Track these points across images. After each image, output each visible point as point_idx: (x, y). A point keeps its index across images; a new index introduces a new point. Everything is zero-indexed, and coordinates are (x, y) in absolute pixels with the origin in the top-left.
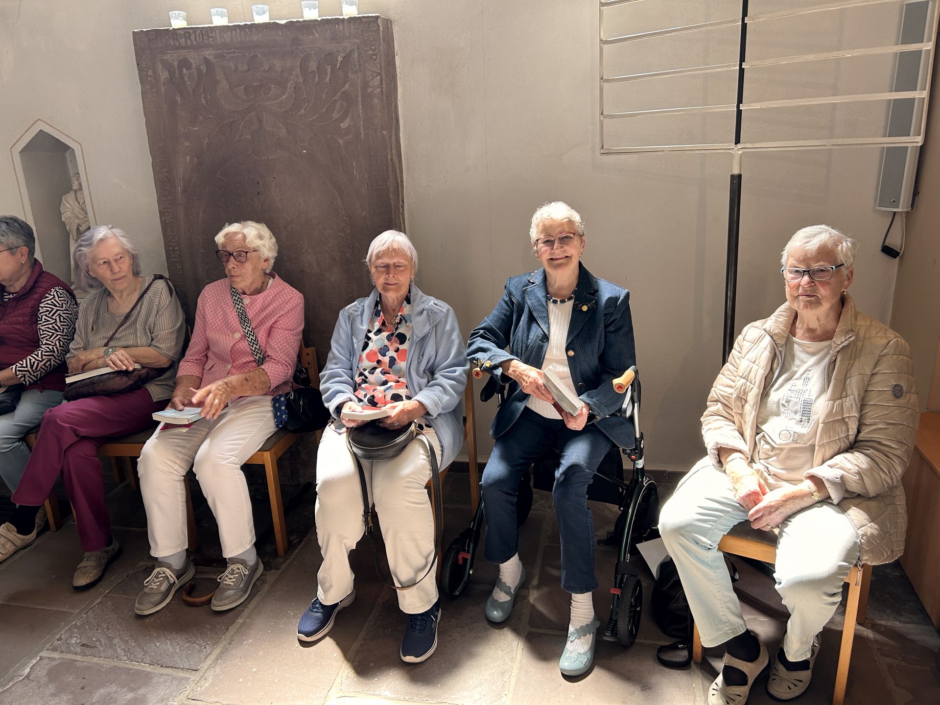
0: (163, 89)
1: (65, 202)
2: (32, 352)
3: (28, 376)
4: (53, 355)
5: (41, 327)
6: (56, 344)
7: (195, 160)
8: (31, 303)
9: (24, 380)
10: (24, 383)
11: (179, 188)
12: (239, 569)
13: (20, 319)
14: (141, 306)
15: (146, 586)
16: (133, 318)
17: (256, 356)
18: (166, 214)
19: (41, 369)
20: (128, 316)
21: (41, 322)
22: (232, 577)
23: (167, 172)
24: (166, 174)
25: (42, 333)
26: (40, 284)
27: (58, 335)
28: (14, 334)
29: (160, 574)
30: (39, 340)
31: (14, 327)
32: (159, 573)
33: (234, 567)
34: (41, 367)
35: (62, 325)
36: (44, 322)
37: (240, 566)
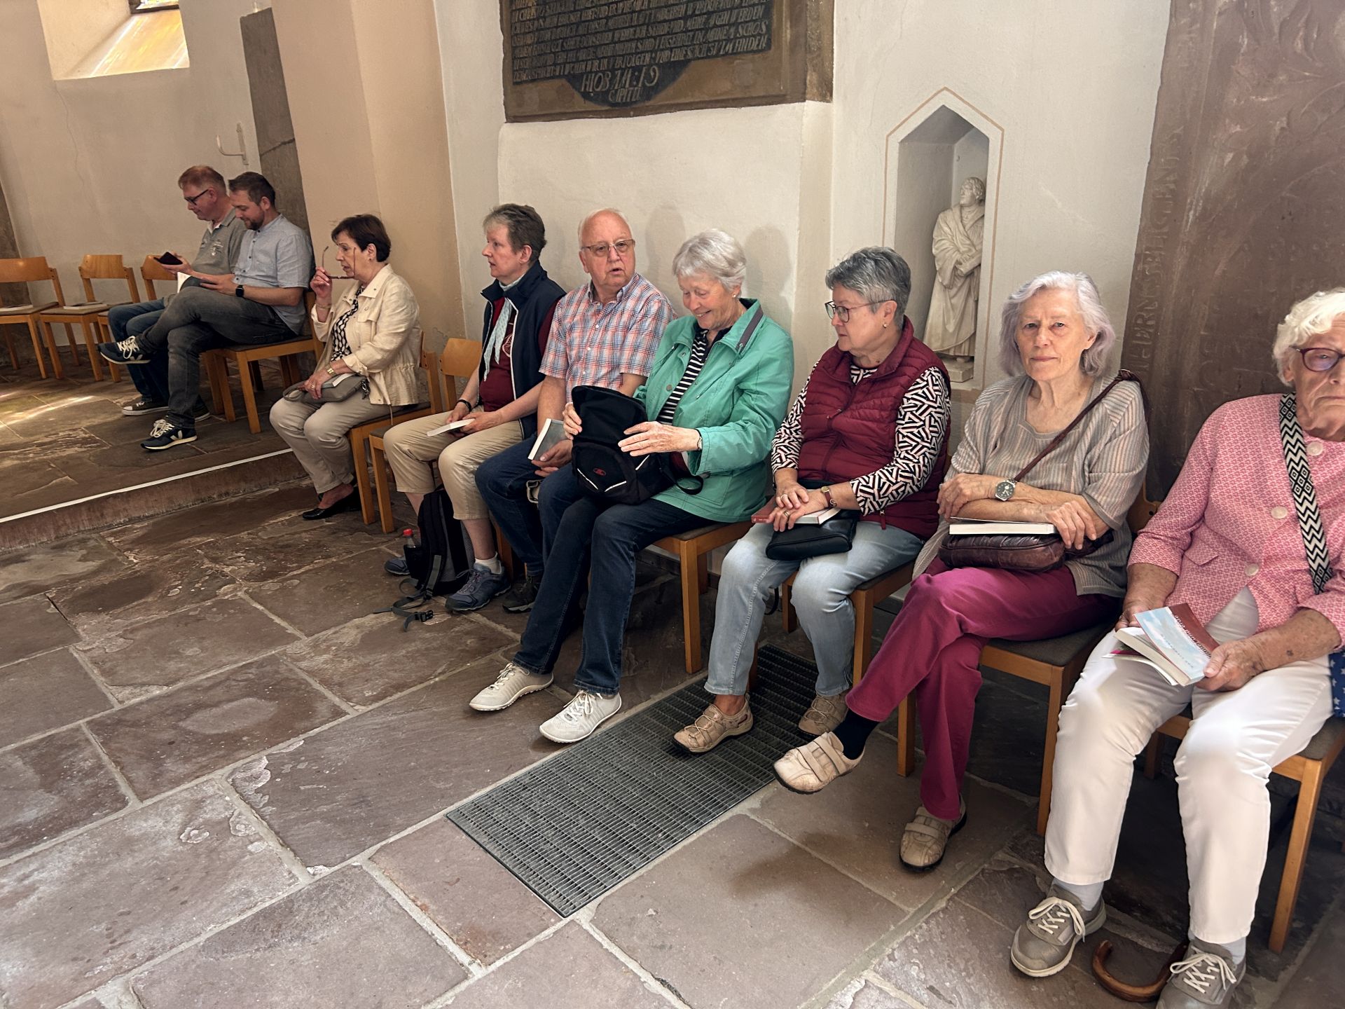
0: (1215, 24)
1: (943, 225)
2: (883, 466)
3: (871, 502)
4: (912, 478)
5: (901, 430)
6: (919, 462)
7: (1245, 159)
8: (896, 390)
9: (864, 506)
10: (862, 509)
11: (1192, 212)
12: (1217, 965)
13: (876, 413)
14: (1086, 426)
15: (1032, 921)
16: (1068, 444)
17: (1314, 561)
18: (1149, 259)
19: (890, 496)
20: (1060, 438)
21: (903, 422)
22: (1203, 976)
23: (1175, 182)
24: (1172, 186)
25: (901, 440)
26: (910, 360)
27: (923, 447)
28: (862, 435)
29: (1060, 910)
30: (894, 449)
31: (863, 424)
32: (1057, 907)
33: (1210, 959)
34: (891, 493)
35: (931, 432)
36: (906, 423)
37: (1222, 963)
